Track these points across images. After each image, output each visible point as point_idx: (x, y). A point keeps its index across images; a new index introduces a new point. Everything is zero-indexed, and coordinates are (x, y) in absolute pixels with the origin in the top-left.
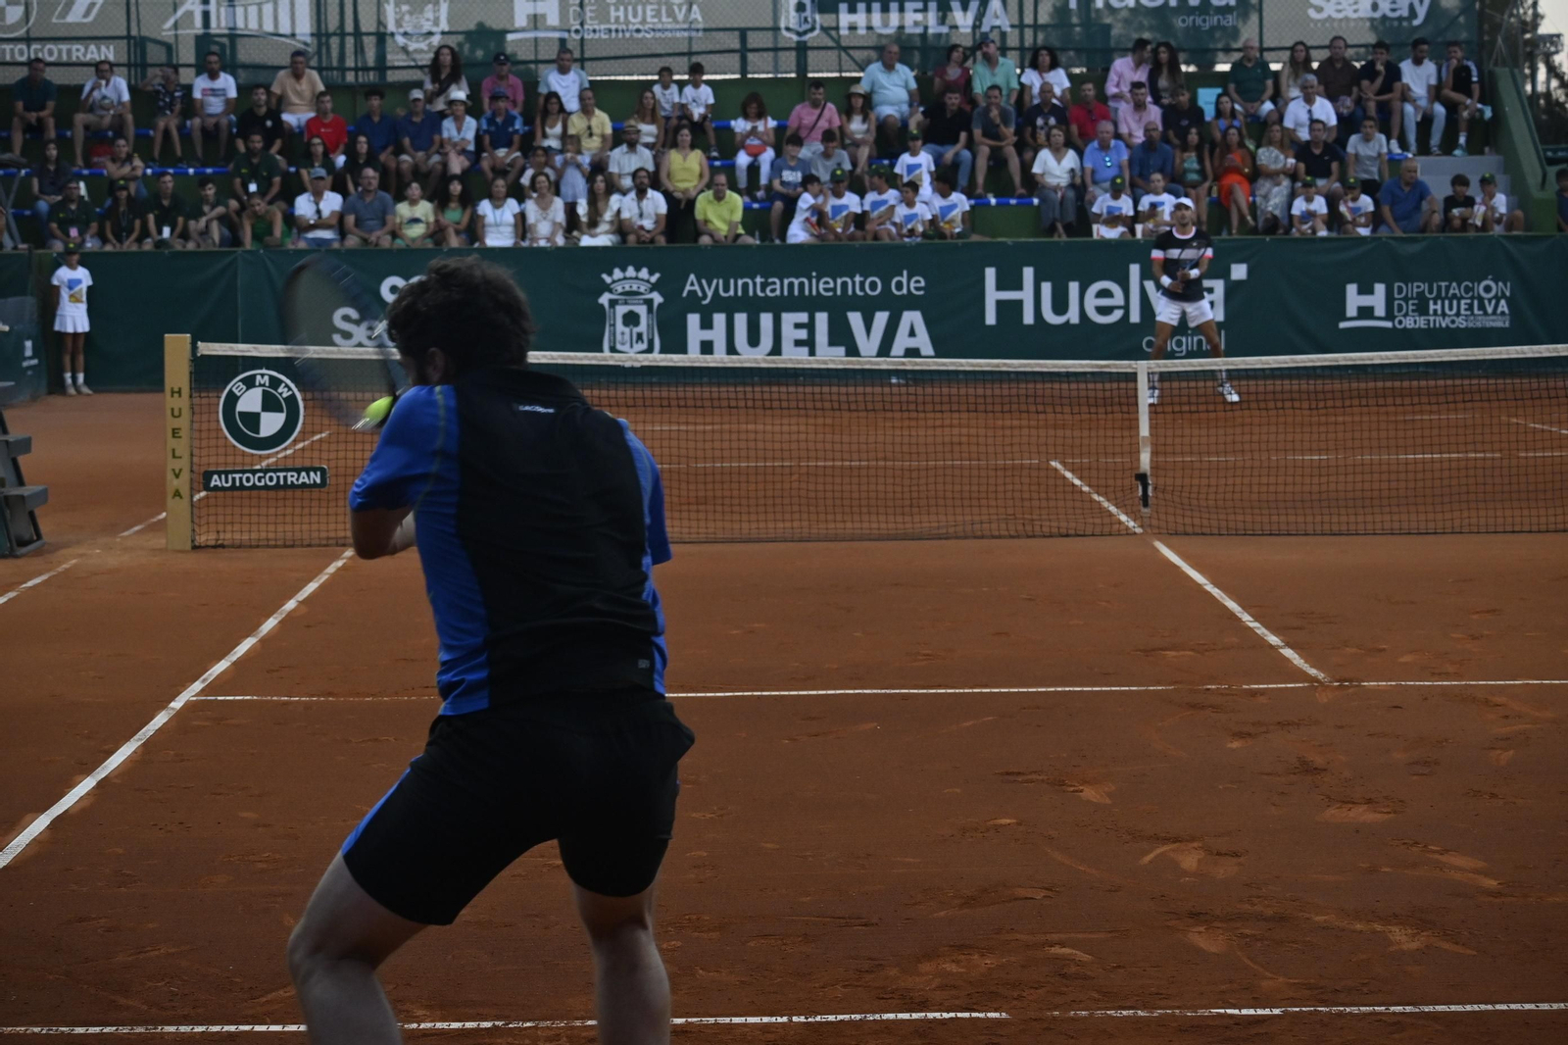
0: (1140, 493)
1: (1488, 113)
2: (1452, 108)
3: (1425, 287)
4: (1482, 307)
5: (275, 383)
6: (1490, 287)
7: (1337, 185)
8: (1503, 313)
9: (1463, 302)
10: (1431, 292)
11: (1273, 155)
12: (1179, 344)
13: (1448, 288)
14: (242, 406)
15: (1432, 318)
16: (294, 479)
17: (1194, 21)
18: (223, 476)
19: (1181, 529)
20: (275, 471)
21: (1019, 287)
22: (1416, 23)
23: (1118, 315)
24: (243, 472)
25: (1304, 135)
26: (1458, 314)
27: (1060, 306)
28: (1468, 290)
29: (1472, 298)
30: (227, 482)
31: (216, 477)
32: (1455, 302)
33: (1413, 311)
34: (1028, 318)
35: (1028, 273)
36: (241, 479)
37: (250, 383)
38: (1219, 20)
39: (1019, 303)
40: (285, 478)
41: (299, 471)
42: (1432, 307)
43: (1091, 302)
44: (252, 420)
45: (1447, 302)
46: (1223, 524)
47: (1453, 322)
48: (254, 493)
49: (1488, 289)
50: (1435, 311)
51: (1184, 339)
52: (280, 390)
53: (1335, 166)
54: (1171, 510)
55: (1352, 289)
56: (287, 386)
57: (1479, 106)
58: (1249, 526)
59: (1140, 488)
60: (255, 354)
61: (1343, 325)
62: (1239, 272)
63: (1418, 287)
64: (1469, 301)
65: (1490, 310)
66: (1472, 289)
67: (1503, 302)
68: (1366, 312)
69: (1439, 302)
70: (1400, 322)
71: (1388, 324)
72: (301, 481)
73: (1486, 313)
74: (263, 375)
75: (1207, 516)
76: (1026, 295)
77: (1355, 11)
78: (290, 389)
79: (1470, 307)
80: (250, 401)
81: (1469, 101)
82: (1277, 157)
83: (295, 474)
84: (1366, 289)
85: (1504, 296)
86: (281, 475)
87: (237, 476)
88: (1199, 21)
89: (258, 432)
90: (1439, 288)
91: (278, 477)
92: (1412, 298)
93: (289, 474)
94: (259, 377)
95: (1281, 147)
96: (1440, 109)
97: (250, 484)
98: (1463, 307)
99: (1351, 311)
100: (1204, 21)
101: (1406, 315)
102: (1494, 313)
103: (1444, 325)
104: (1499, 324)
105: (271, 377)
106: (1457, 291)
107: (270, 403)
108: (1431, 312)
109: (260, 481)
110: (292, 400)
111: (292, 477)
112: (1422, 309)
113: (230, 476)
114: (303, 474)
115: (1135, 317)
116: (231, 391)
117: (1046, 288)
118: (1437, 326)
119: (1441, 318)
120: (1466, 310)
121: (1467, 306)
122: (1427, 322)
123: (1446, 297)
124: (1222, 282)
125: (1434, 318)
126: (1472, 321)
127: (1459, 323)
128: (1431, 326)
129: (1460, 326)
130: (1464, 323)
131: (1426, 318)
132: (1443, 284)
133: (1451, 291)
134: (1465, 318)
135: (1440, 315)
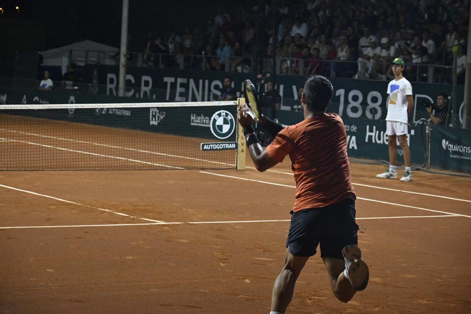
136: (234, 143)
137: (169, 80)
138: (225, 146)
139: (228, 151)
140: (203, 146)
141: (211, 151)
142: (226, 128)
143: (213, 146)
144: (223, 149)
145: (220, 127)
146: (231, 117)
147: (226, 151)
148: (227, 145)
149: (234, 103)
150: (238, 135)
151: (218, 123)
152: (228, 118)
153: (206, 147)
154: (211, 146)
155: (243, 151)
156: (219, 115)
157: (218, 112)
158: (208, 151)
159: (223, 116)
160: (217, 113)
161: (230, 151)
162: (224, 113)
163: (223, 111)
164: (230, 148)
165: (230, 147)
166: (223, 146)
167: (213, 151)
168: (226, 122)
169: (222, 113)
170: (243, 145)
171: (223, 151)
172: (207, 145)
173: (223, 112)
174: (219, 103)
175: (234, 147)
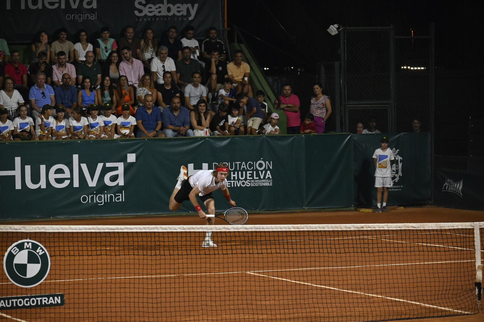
0: (477, 293)
3: (228, 164)
4: (258, 175)
5: (35, 247)
6: (263, 164)
8: (269, 178)
9: (248, 172)
10: (232, 168)
12: (100, 198)
13: (240, 165)
14: (17, 261)
15: (232, 182)
16: (46, 301)
17: (74, 17)
18: (6, 301)
20: (35, 297)
21: (13, 169)
22: (190, 19)
23: (67, 183)
24: (18, 298)
26: (246, 179)
27: (36, 179)
28: (250, 166)
29: (253, 170)
30: (8, 304)
31: (2, 301)
32: (244, 172)
34: (18, 186)
35: (18, 160)
36: (16, 302)
37: (21, 247)
38: (87, 16)
39: (13, 177)
40: (41, 301)
41: (48, 297)
42: (232, 176)
43: (52, 176)
44: (23, 268)
45: (240, 173)
47: (243, 183)
48: (24, 310)
49: (260, 165)
50: (234, 177)
51: (103, 196)
52: (38, 251)
55: (191, 166)
56: (41, 248)
59: (477, 290)
60: (23, 231)
62: (131, 158)
64: (251, 172)
65: (262, 177)
66: (253, 166)
67: (269, 172)
69: (236, 173)
72: (50, 302)
73: (260, 179)
74: (28, 243)
76: (17, 173)
77: (160, 12)
78: (43, 250)
79: (252, 176)
80: (21, 258)
83: (47, 299)
84: (198, 167)
85: (269, 169)
86: (39, 299)
87: (14, 301)
88: (77, 17)
89: (26, 276)
90: (236, 165)
91: (37, 301)
93: (43, 298)
94: (26, 244)
97: (22, 305)
98: (248, 175)
100: (80, 17)
102: (264, 178)
103: (239, 186)
104: (267, 184)
105: (33, 243)
106: (245, 167)
107: (32, 259)
108: (232, 179)
109: (27, 303)
110: (44, 256)
111: (45, 301)
113: (10, 301)
114: (51, 298)
115: (76, 184)
116: (10, 252)
117: (28, 168)
118: (235, 186)
119: (237, 181)
120: (250, 177)
121: (250, 175)
122: (230, 184)
123: (240, 170)
124: (122, 163)
125: (234, 181)
126: (253, 183)
127: (247, 184)
128: (232, 186)
129: (247, 185)
130: (249, 184)
131: (230, 181)
132: (238, 163)
133: (242, 167)
134: (249, 181)
135: (236, 180)
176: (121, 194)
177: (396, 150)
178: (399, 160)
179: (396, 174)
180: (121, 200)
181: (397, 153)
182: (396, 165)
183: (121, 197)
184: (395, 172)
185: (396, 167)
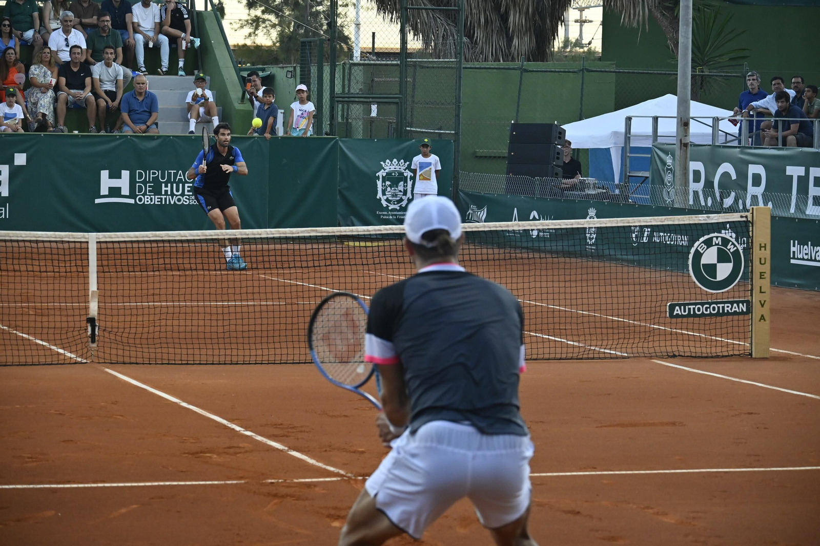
0: (89, 333)
1: (197, 42)
2: (173, 41)
3: (158, 173)
7: (90, 94)
9: (186, 185)
10: (163, 178)
11: (43, 71)
13: (176, 175)
19: (120, 359)
25: (65, 56)
26: (183, 194)
32: (181, 185)
33: (150, 191)
42: (164, 189)
45: (175, 185)
46: (153, 356)
47: (179, 200)
50: (166, 191)
53: (88, 80)
54: (114, 346)
55: (105, 174)
57: (192, 38)
58: (172, 357)
59: (89, 329)
61: (97, 201)
62: (20, 159)
63: (154, 173)
68: (114, 192)
69: (169, 185)
70: (140, 200)
71: (132, 201)
75: (141, 350)
81: (183, 35)
82: (45, 73)
84: (115, 175)
90: (169, 174)
92: (149, 182)
95: (49, 65)
96: (164, 40)
98: (186, 189)
99: (104, 191)
101: (144, 195)
103: (172, 203)
106: (182, 177)
108: (163, 193)
112: (157, 191)
118: (168, 203)
119: (170, 197)
120: (188, 191)
121: (189, 189)
122: (160, 200)
123: (174, 182)
124: (7, 166)
125: (166, 197)
126: (193, 200)
127: (184, 201)
128: (163, 203)
129: (184, 203)
130: (188, 201)
131: (159, 197)
132: (172, 171)
133: (178, 177)
134: (188, 197)
135: (169, 195)
136: (742, 302)
137: (794, 171)
138: (723, 308)
139: (730, 318)
140: (672, 307)
141: (691, 320)
142: (724, 271)
143: (694, 309)
144: (718, 314)
145: (711, 269)
146: (735, 246)
147: (724, 318)
148: (726, 305)
149: (742, 217)
150: (752, 285)
151: (705, 260)
152: (729, 250)
153: (677, 311)
154: (689, 309)
155: (762, 318)
156: (709, 243)
157: (706, 237)
158: (685, 320)
159: (718, 244)
160: (702, 239)
161: (736, 317)
162: (720, 239)
163: (716, 234)
164: (735, 312)
165: (733, 310)
166: (719, 307)
167: (697, 319)
168: (723, 257)
169: (715, 239)
170: (762, 306)
171: (719, 319)
172: (680, 305)
173: (717, 237)
174: (708, 217)
175: (745, 310)
176: (3, 209)
177: (405, 162)
178: (409, 177)
179: (403, 195)
180: (3, 216)
181: (406, 166)
182: (404, 184)
183: (3, 212)
184: (402, 193)
185: (404, 186)
